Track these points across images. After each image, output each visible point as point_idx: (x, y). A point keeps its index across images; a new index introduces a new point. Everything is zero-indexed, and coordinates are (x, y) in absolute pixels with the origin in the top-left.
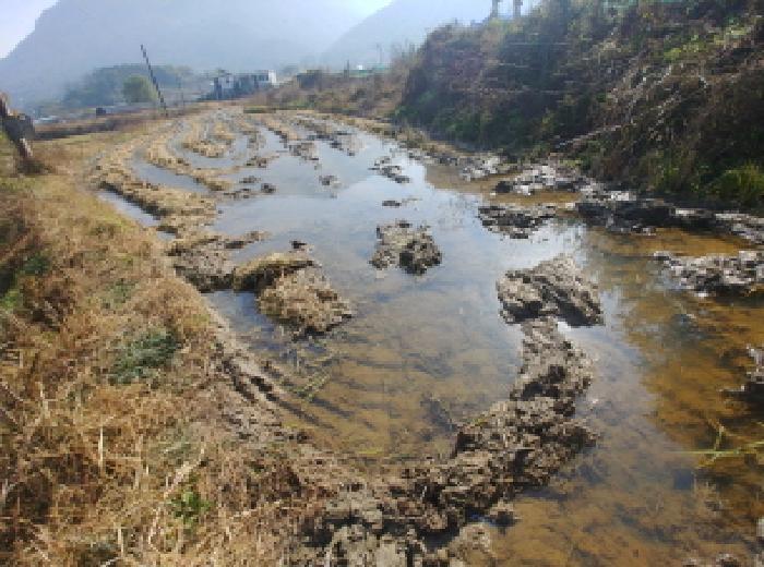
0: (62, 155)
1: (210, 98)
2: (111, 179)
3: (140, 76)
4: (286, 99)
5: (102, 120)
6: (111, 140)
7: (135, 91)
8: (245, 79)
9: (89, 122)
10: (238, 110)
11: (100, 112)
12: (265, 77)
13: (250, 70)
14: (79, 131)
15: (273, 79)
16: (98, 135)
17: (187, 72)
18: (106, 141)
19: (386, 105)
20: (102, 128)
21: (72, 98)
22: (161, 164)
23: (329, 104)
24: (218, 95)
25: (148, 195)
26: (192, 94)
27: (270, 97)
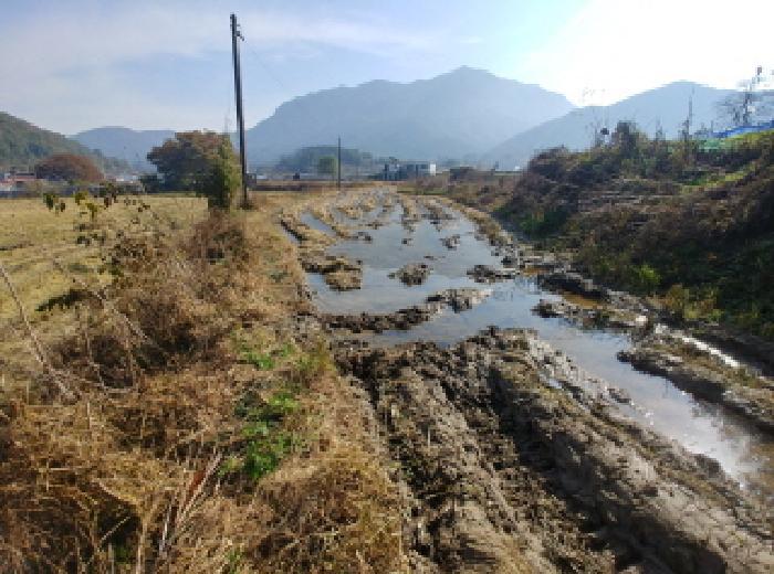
0: (265, 202)
1: (377, 177)
2: (286, 219)
3: (332, 155)
4: (431, 187)
5: (296, 183)
6: (295, 197)
7: (325, 166)
8: (410, 167)
9: (286, 183)
10: (393, 189)
11: (297, 177)
12: (425, 166)
13: (418, 159)
14: (278, 189)
15: (433, 169)
16: (289, 193)
17: (368, 156)
18: (292, 197)
19: (499, 203)
20: (293, 189)
21: (284, 165)
22: (318, 217)
23: (460, 195)
24: (385, 176)
25: (301, 230)
26: (363, 172)
27: (420, 183)
